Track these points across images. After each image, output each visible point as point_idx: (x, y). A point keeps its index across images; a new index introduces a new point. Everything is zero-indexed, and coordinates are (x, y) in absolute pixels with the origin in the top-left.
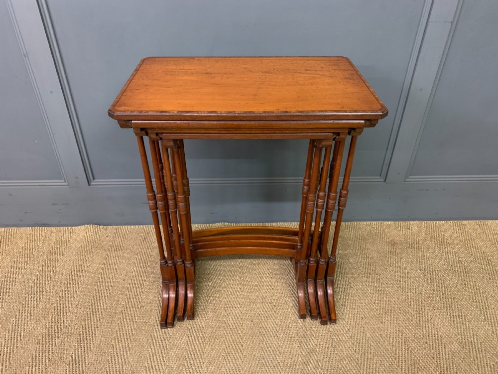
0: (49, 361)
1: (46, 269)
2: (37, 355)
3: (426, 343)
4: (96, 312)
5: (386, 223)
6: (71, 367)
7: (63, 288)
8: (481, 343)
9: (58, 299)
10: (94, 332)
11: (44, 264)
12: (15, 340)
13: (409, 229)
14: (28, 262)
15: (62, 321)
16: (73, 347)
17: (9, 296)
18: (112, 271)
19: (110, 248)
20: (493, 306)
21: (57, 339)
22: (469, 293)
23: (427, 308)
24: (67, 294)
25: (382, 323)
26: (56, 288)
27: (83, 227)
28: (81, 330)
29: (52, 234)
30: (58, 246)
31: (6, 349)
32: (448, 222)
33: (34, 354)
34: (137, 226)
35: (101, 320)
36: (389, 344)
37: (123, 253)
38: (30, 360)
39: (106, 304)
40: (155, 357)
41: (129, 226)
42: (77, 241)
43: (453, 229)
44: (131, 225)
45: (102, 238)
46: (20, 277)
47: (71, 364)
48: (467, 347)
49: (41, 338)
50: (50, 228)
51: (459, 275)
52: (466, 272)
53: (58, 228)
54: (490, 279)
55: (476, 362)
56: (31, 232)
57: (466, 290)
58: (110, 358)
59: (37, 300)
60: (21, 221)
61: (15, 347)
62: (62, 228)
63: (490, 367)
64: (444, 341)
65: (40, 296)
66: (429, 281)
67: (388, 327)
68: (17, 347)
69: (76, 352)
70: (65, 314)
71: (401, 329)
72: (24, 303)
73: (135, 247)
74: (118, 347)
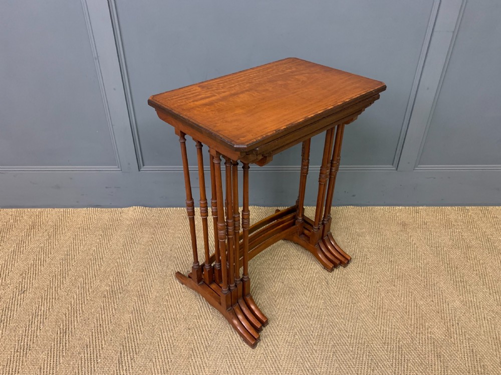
0: (115, 310)
1: (103, 241)
2: (105, 306)
3: (432, 301)
4: (149, 275)
5: (397, 208)
6: (134, 314)
7: (120, 256)
8: (479, 302)
9: (116, 264)
10: (149, 289)
11: (101, 237)
12: (85, 295)
13: (418, 213)
14: (87, 236)
15: (122, 281)
16: (134, 300)
17: (75, 261)
18: (160, 243)
19: (156, 225)
20: (490, 274)
21: (119, 294)
22: (471, 264)
23: (433, 275)
24: (123, 261)
25: (394, 286)
26: (114, 256)
27: (131, 208)
28: (139, 288)
29: (105, 215)
30: (111, 223)
31: (78, 301)
32: (453, 207)
33: (102, 306)
34: (178, 208)
35: (155, 281)
36: (401, 302)
37: (169, 229)
38: (99, 309)
39: (157, 269)
40: (203, 309)
41: (172, 208)
42: (127, 220)
43: (458, 213)
44: (173, 207)
45: (149, 217)
46: (82, 247)
47: (134, 313)
48: (468, 305)
49: (106, 293)
50: (102, 209)
51: (461, 250)
52: (468, 247)
53: (110, 209)
54: (489, 253)
55: (475, 316)
56: (87, 212)
57: (468, 262)
58: (165, 309)
59: (99, 264)
60: (78, 202)
61: (86, 300)
62: (112, 209)
63: (487, 320)
64: (447, 300)
65: (101, 262)
66: (435, 254)
67: (399, 289)
68: (87, 299)
69: (137, 304)
70: (124, 276)
71: (411, 290)
72: (88, 267)
73: (178, 224)
74: (171, 300)
